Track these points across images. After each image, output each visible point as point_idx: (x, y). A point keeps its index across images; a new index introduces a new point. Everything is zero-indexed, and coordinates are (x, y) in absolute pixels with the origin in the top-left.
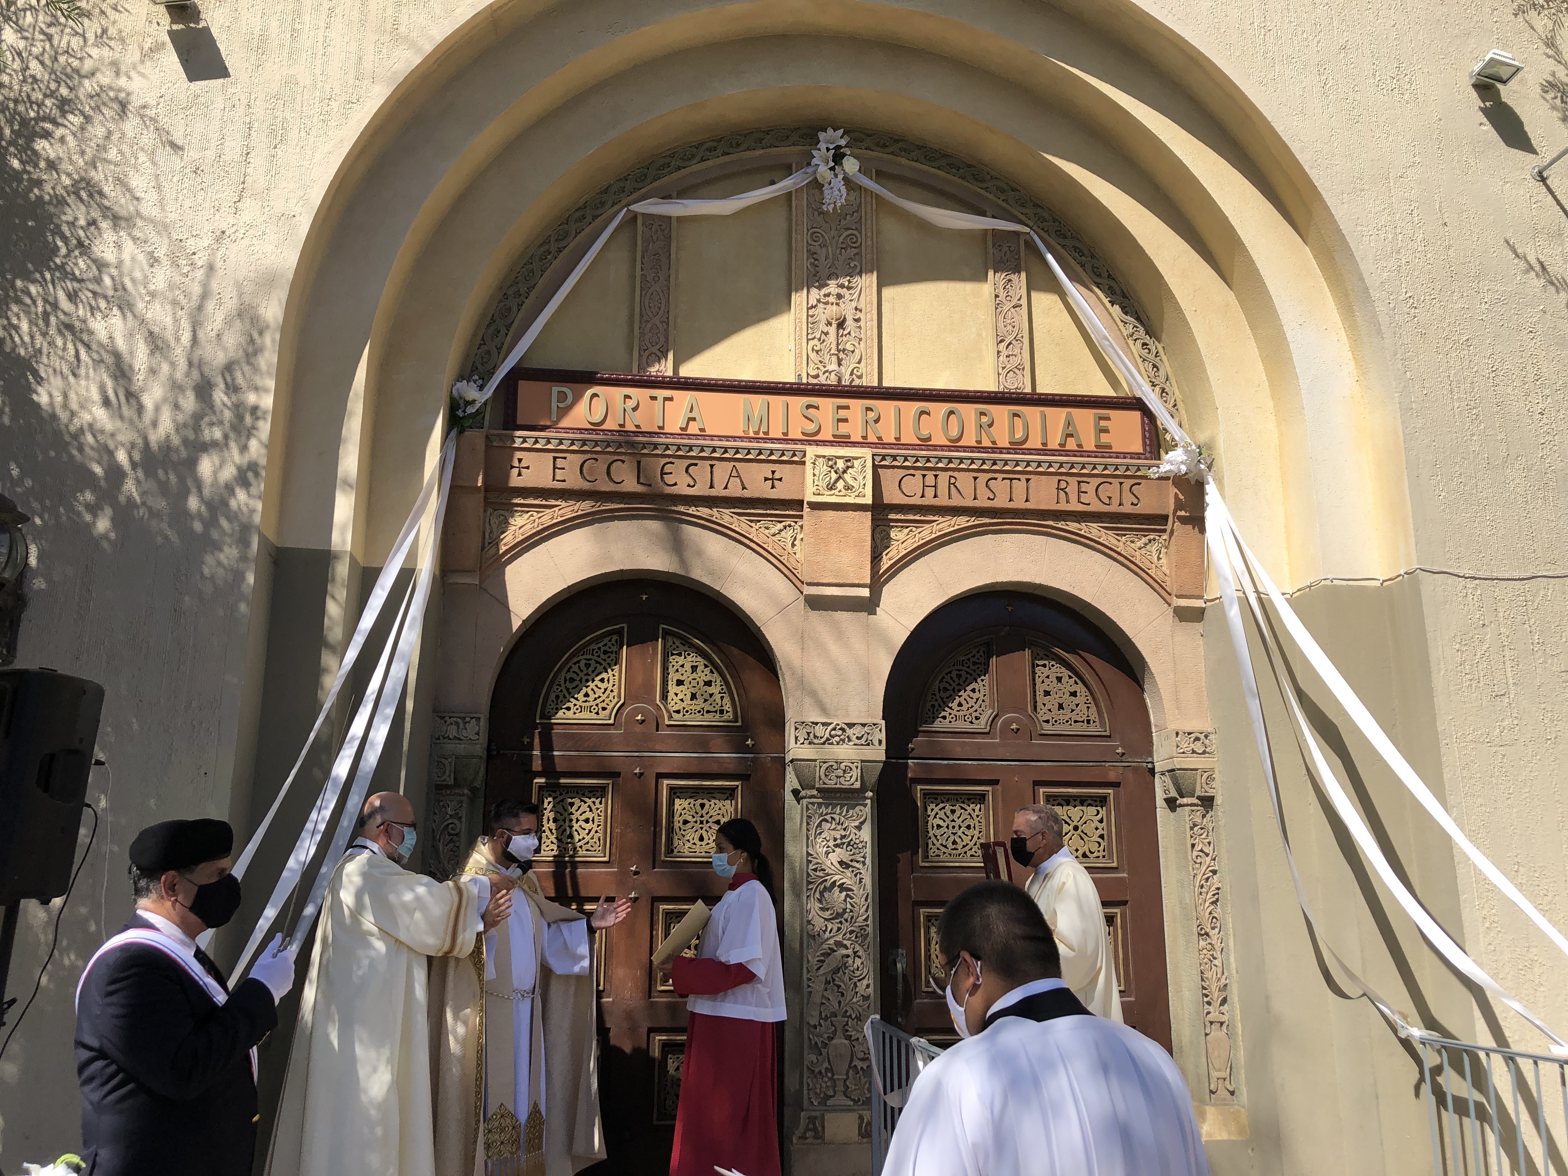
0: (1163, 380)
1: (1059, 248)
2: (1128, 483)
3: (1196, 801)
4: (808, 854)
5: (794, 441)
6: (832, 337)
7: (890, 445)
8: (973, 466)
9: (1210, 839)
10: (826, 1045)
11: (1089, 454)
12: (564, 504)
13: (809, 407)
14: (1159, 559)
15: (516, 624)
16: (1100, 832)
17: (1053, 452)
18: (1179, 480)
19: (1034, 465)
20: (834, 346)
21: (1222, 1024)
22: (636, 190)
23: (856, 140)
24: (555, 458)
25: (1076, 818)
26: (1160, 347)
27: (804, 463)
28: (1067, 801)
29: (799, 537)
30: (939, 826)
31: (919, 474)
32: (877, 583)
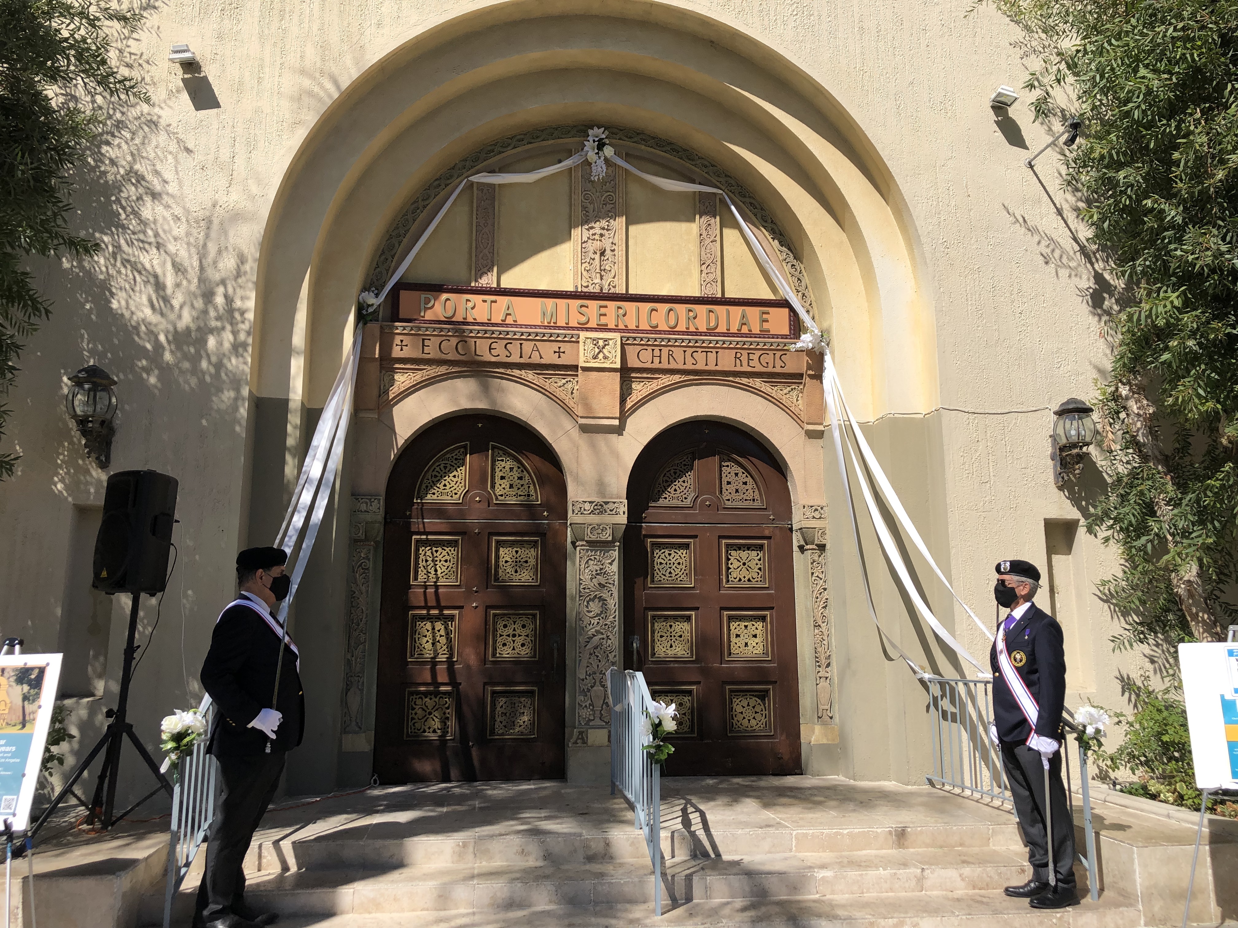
0: (804, 288)
1: (741, 203)
2: (779, 354)
3: (815, 547)
4: (580, 579)
5: (573, 328)
6: (597, 261)
7: (633, 331)
8: (683, 344)
9: (823, 569)
10: (589, 690)
11: (756, 336)
12: (429, 368)
13: (581, 306)
14: (797, 400)
15: (401, 442)
16: (759, 566)
17: (733, 335)
18: (810, 353)
19: (721, 343)
20: (598, 267)
21: (827, 678)
22: (472, 167)
23: (613, 133)
24: (423, 340)
25: (744, 558)
26: (802, 266)
27: (578, 342)
28: (739, 547)
29: (576, 388)
30: (661, 563)
31: (650, 348)
32: (623, 417)
